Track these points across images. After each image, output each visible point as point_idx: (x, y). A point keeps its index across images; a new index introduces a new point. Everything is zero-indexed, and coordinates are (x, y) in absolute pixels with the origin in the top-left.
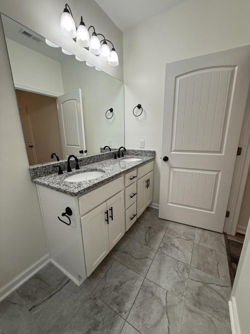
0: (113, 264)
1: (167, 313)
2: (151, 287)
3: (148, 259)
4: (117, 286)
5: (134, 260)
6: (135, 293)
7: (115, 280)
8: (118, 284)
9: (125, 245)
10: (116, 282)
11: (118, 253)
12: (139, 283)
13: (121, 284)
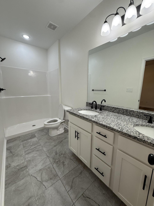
0: (75, 164)
1: (40, 182)
2: (54, 180)
3: (70, 188)
4: (64, 163)
5: (74, 177)
6: (57, 170)
7: (67, 163)
8: (65, 163)
9: (88, 175)
10: (66, 163)
11: (82, 169)
12: (59, 174)
13: (64, 165)
